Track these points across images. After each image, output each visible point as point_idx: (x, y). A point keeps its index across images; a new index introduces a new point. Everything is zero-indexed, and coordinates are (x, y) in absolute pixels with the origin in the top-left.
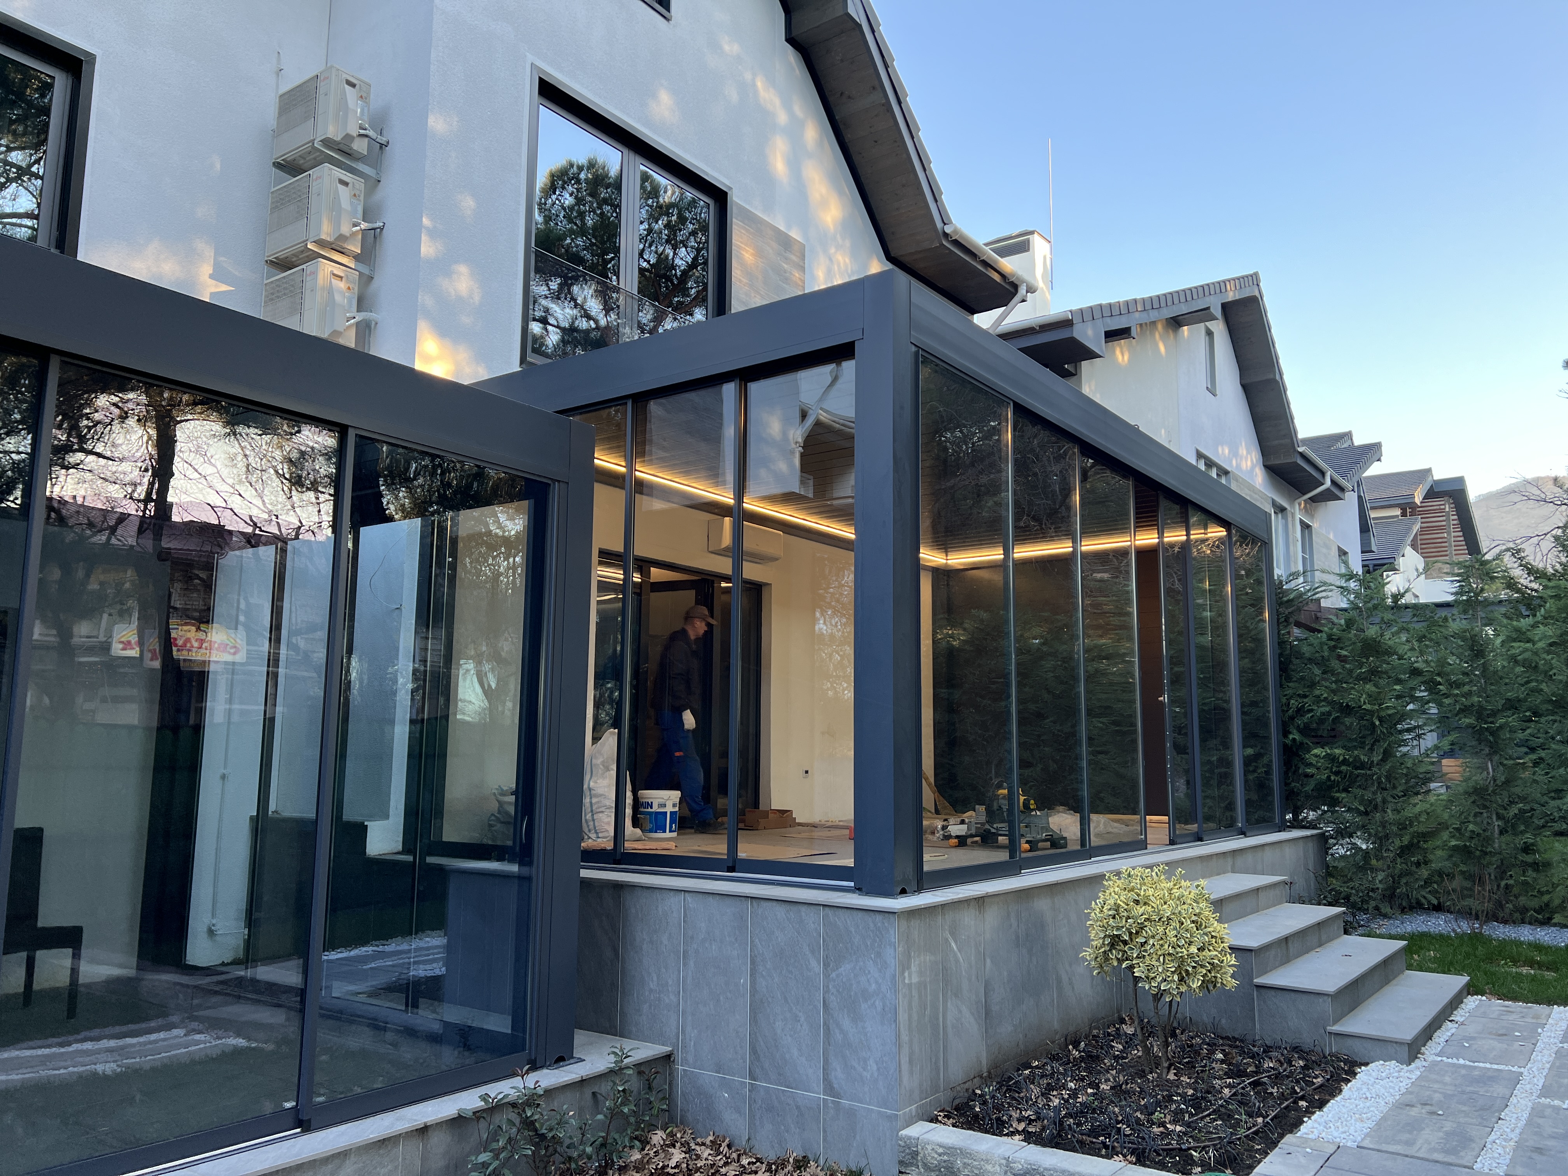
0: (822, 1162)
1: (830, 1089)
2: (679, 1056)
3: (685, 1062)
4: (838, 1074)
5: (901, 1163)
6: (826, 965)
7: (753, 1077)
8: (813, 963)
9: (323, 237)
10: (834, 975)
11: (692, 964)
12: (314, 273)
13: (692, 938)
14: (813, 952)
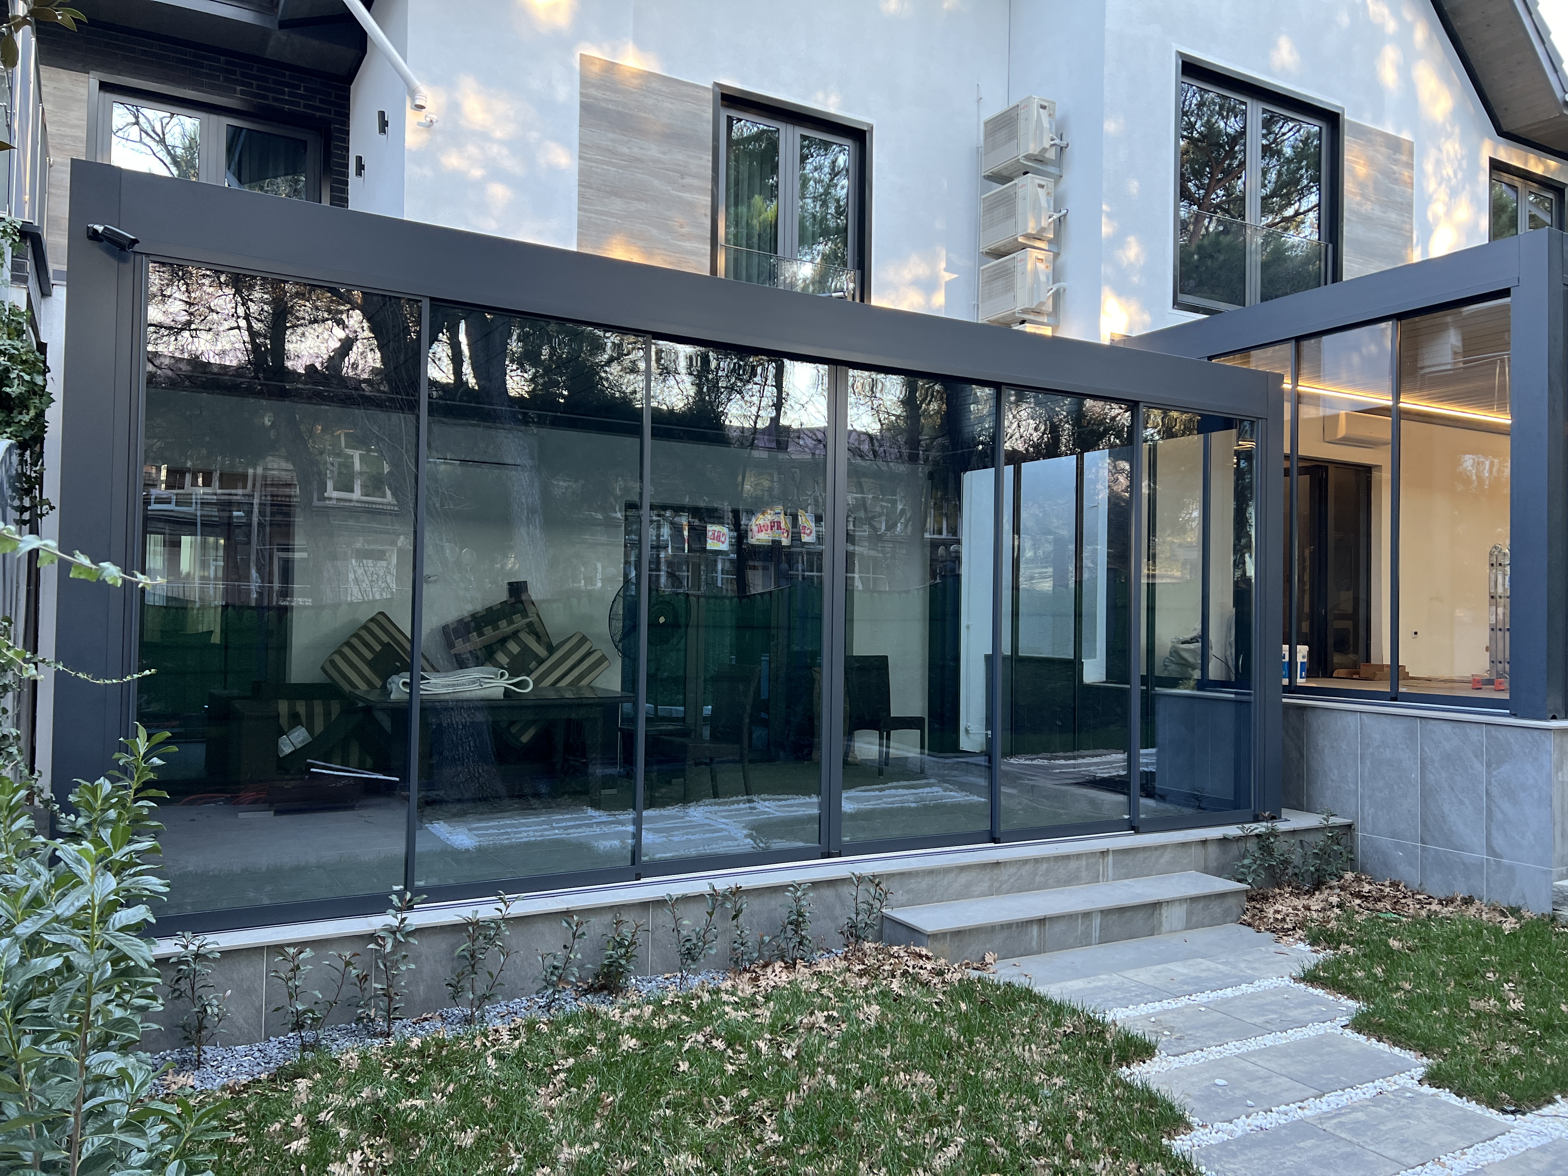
0: (1485, 901)
1: (1491, 851)
2: (1359, 826)
3: (1364, 830)
4: (1499, 841)
5: (1554, 903)
6: (1489, 765)
7: (1423, 842)
8: (1477, 765)
9: (1030, 231)
10: (1495, 773)
11: (1368, 763)
12: (1024, 260)
13: (1368, 744)
14: (1476, 757)
